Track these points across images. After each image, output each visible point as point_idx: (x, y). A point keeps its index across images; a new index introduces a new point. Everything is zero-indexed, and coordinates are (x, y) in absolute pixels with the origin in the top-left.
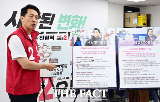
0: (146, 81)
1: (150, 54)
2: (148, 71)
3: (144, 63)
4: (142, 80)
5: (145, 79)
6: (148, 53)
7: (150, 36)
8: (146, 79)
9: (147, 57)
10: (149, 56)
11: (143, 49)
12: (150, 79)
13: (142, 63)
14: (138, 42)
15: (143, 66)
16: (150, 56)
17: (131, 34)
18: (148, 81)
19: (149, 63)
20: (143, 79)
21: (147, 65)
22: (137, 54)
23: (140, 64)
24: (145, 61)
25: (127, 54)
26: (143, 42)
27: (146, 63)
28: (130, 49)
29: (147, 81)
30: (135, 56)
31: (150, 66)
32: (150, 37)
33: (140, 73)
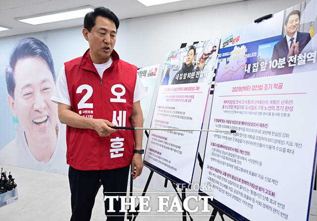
0: (249, 194)
1: (276, 105)
2: (261, 164)
3: (256, 134)
4: (241, 188)
5: (250, 188)
6: (271, 102)
7: (288, 38)
8: (252, 191)
9: (266, 114)
10: (272, 111)
11: (260, 88)
12: (261, 193)
13: (251, 133)
14: (254, 64)
15: (251, 143)
16: (276, 112)
17: (242, 45)
18: (256, 198)
19: (268, 136)
20: (244, 185)
21: (262, 142)
22: (245, 104)
23: (245, 136)
24: (259, 128)
25: (225, 102)
26: (266, 63)
27: (261, 135)
28: (235, 89)
29: (252, 196)
30: (239, 110)
31: (270, 147)
32: (289, 43)
33: (240, 163)
